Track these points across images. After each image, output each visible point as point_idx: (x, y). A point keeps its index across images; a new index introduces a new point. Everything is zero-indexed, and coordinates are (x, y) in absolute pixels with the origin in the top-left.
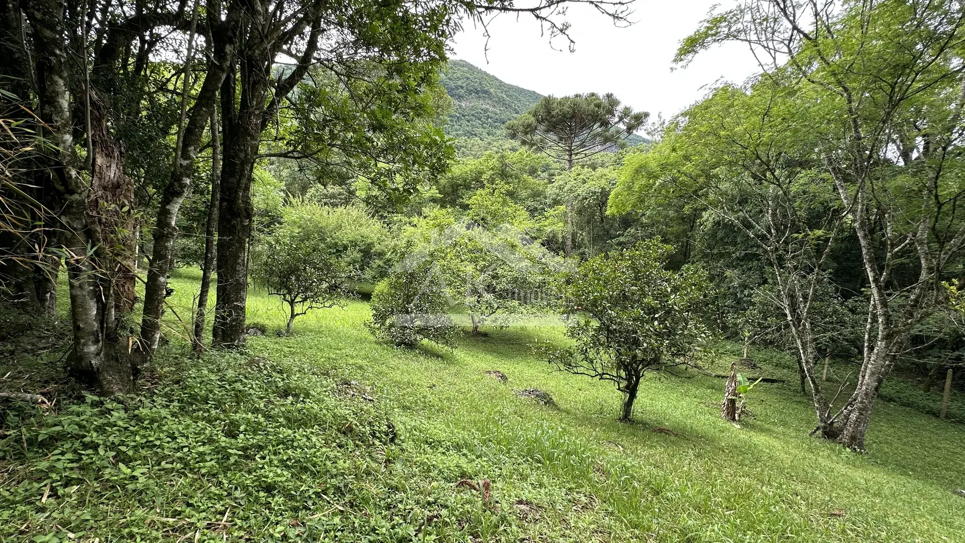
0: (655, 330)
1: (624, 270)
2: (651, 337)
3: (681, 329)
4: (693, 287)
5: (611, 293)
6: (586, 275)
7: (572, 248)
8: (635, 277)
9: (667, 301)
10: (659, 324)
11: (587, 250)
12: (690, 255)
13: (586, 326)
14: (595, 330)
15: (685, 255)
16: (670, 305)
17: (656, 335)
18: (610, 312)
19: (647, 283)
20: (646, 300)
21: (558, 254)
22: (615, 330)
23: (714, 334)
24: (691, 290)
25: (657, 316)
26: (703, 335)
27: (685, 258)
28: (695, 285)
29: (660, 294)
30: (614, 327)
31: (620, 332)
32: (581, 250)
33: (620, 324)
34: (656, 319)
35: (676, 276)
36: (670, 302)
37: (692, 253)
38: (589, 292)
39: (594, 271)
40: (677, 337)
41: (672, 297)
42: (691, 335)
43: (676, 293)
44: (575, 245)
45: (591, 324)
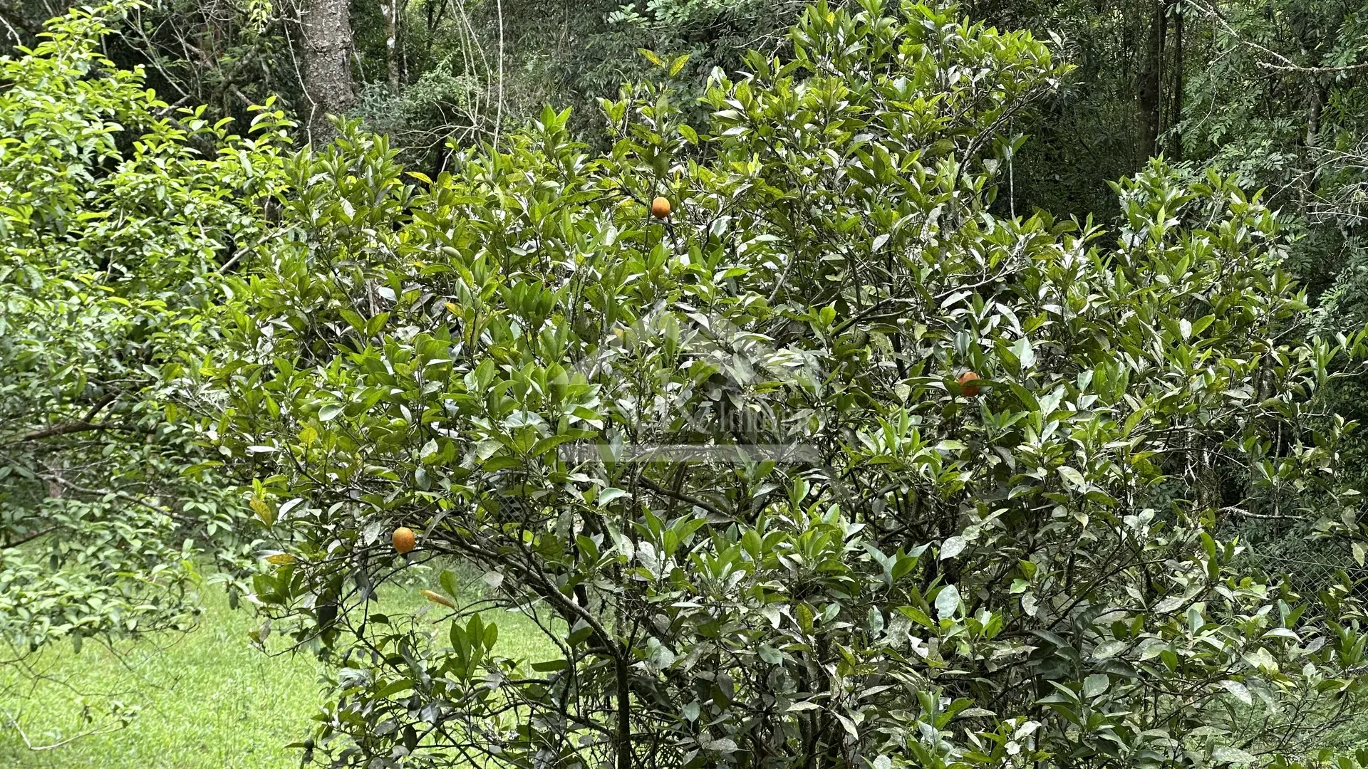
0: (949, 653)
1: (721, 226)
2: (915, 704)
3: (1119, 631)
4: (1186, 328)
5: (627, 404)
6: (441, 284)
7: (358, 76)
8: (798, 271)
9: (1015, 438)
10: (974, 605)
11: (467, 83)
12: (1180, 96)
13: (461, 665)
14: (534, 694)
15: (1149, 102)
16: (1036, 461)
17: (953, 688)
18: (623, 546)
19: (883, 316)
20: (874, 443)
21: (241, 127)
22: (675, 675)
23: (1337, 642)
24: (1174, 344)
25: (952, 548)
26: (1262, 659)
27: (1153, 124)
28: (1195, 310)
29: (971, 390)
30: (667, 658)
31: (706, 688)
32: (429, 89)
33: (708, 628)
34: (953, 572)
35: (1074, 254)
36: (1032, 444)
37: (1193, 83)
38: (467, 409)
39: (501, 242)
40: (1095, 687)
41: (1048, 404)
42: (1184, 667)
43: (1071, 374)
44: (377, 51)
45: (499, 652)
